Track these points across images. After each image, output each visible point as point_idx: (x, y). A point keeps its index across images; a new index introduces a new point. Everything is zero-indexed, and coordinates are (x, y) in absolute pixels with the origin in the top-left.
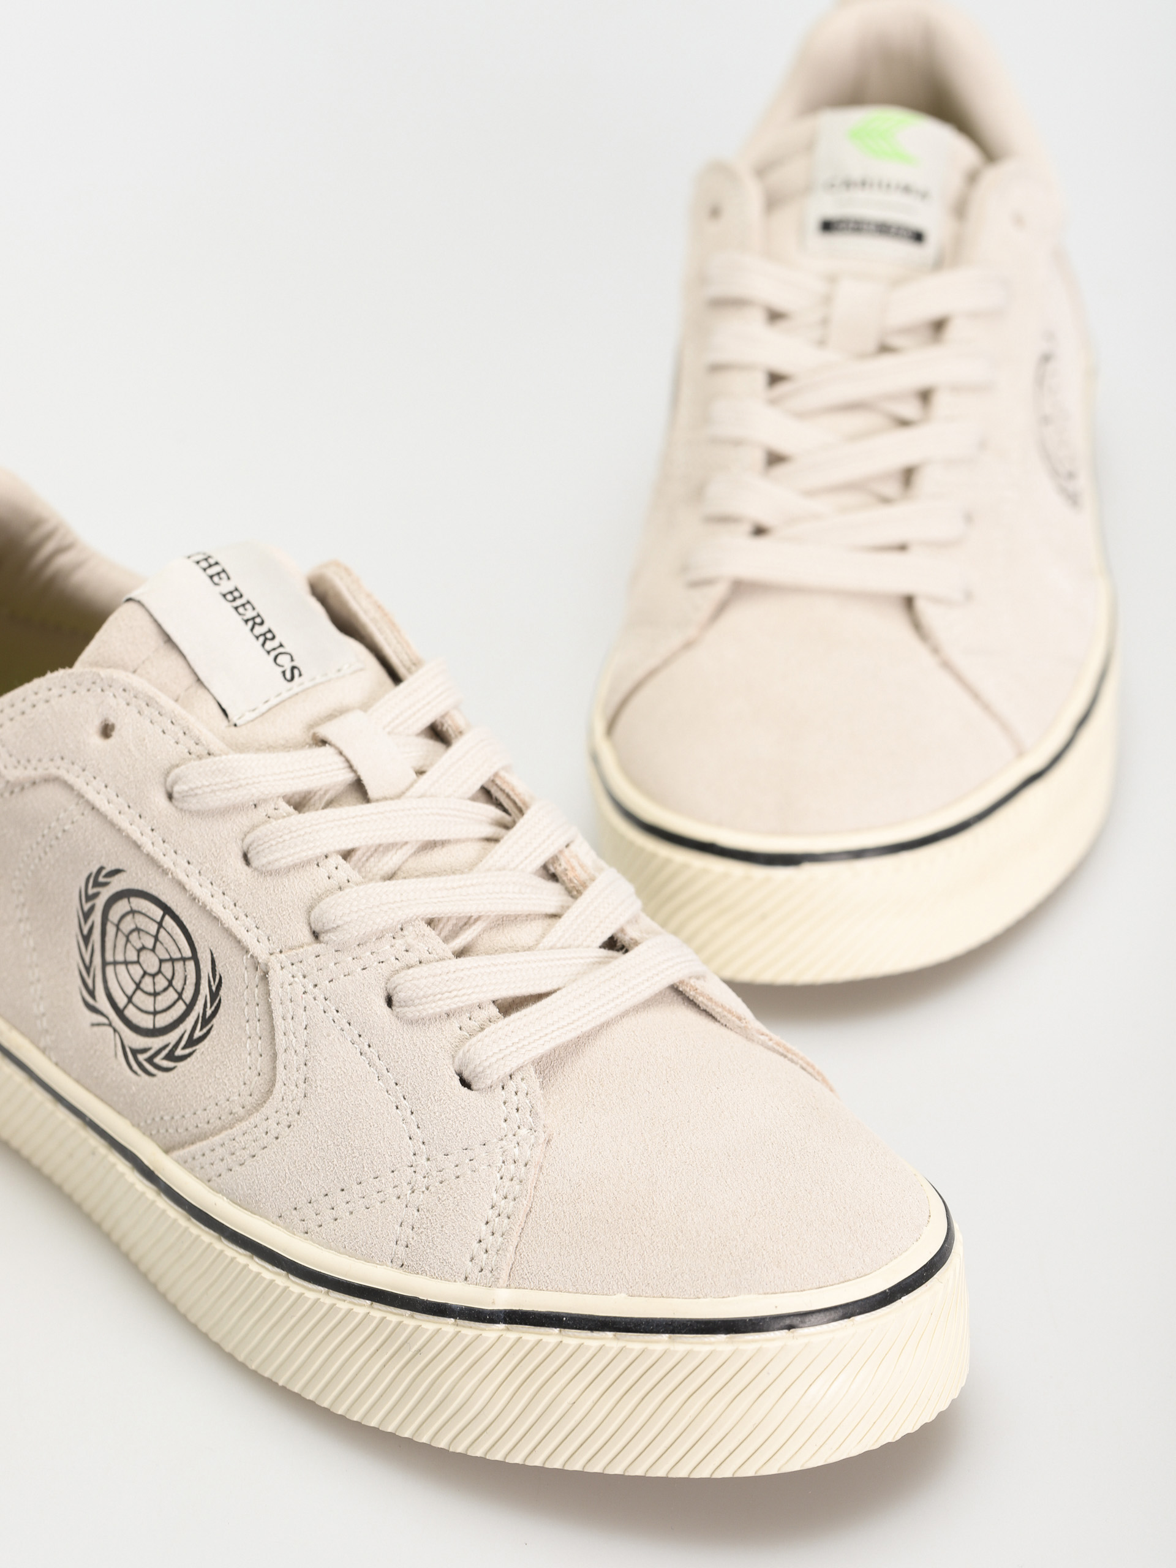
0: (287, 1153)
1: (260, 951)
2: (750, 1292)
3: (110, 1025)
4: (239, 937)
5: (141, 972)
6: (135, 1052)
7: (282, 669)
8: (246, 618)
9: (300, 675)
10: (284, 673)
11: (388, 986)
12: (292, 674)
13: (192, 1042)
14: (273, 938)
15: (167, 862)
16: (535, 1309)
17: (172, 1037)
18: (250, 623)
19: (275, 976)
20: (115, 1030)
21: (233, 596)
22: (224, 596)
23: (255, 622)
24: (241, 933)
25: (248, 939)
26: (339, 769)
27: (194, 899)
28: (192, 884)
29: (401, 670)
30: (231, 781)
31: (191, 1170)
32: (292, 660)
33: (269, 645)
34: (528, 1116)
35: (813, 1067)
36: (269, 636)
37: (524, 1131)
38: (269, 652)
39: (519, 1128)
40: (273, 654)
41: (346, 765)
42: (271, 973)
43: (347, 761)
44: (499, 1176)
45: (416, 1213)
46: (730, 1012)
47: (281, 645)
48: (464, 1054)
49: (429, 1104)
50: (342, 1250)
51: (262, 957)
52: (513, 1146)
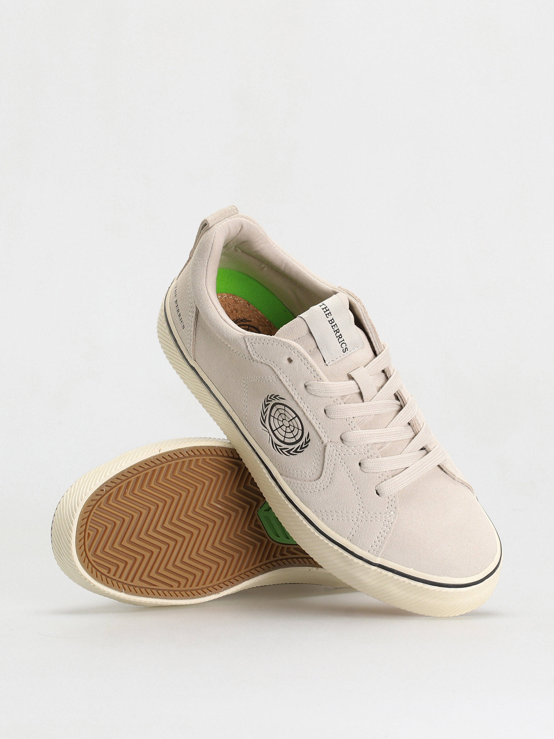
0: (321, 496)
1: (325, 441)
2: (447, 576)
3: (269, 432)
4: (319, 434)
5: (285, 427)
6: (276, 445)
7: (343, 349)
8: (335, 330)
9: (347, 350)
10: (343, 350)
11: (361, 461)
12: (345, 350)
13: (296, 451)
14: (329, 437)
15: (301, 405)
16: (387, 566)
17: (290, 447)
18: (336, 332)
19: (328, 449)
20: (270, 435)
21: (332, 321)
22: (329, 321)
23: (337, 331)
24: (320, 433)
25: (322, 435)
26: (356, 389)
27: (307, 418)
28: (308, 414)
29: (378, 352)
30: (326, 390)
31: (289, 485)
32: (346, 346)
33: (341, 340)
34: (394, 509)
35: (472, 488)
36: (340, 336)
37: (392, 513)
38: (340, 343)
39: (391, 511)
40: (341, 343)
41: (358, 387)
42: (327, 447)
43: (359, 386)
44: (383, 524)
45: (357, 527)
46: (451, 473)
47: (343, 340)
48: (379, 487)
49: (366, 498)
50: (333, 529)
51: (325, 442)
52: (388, 516)
